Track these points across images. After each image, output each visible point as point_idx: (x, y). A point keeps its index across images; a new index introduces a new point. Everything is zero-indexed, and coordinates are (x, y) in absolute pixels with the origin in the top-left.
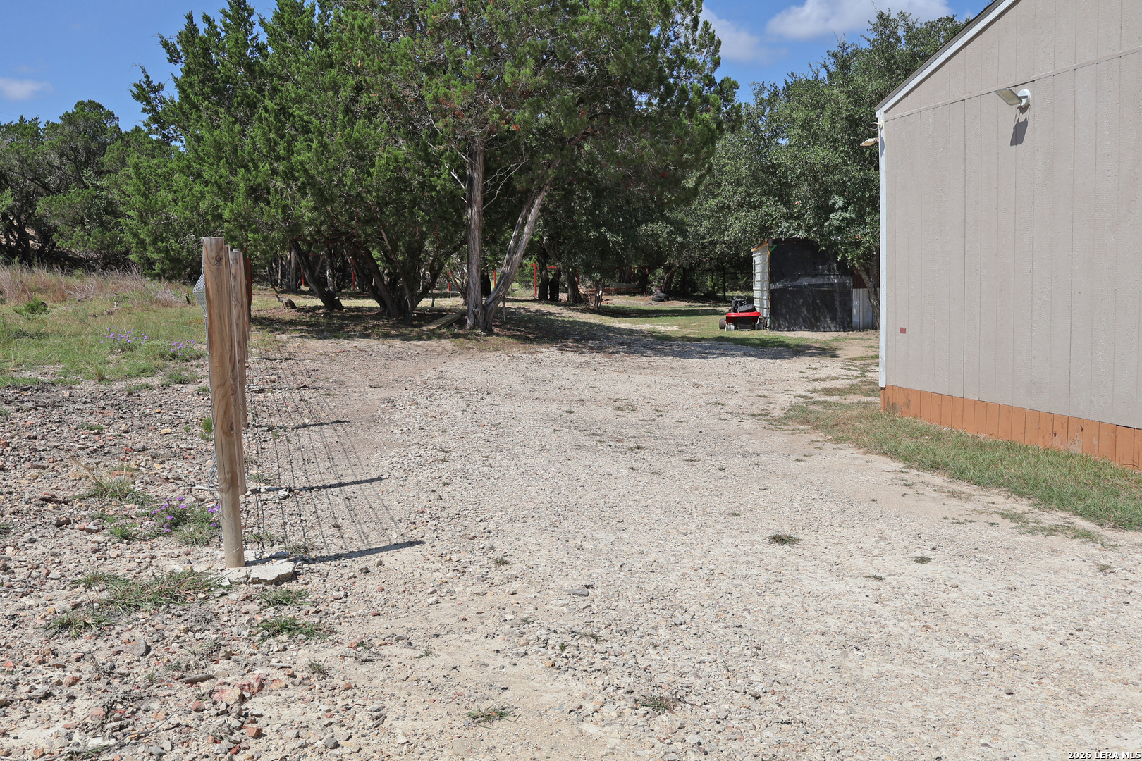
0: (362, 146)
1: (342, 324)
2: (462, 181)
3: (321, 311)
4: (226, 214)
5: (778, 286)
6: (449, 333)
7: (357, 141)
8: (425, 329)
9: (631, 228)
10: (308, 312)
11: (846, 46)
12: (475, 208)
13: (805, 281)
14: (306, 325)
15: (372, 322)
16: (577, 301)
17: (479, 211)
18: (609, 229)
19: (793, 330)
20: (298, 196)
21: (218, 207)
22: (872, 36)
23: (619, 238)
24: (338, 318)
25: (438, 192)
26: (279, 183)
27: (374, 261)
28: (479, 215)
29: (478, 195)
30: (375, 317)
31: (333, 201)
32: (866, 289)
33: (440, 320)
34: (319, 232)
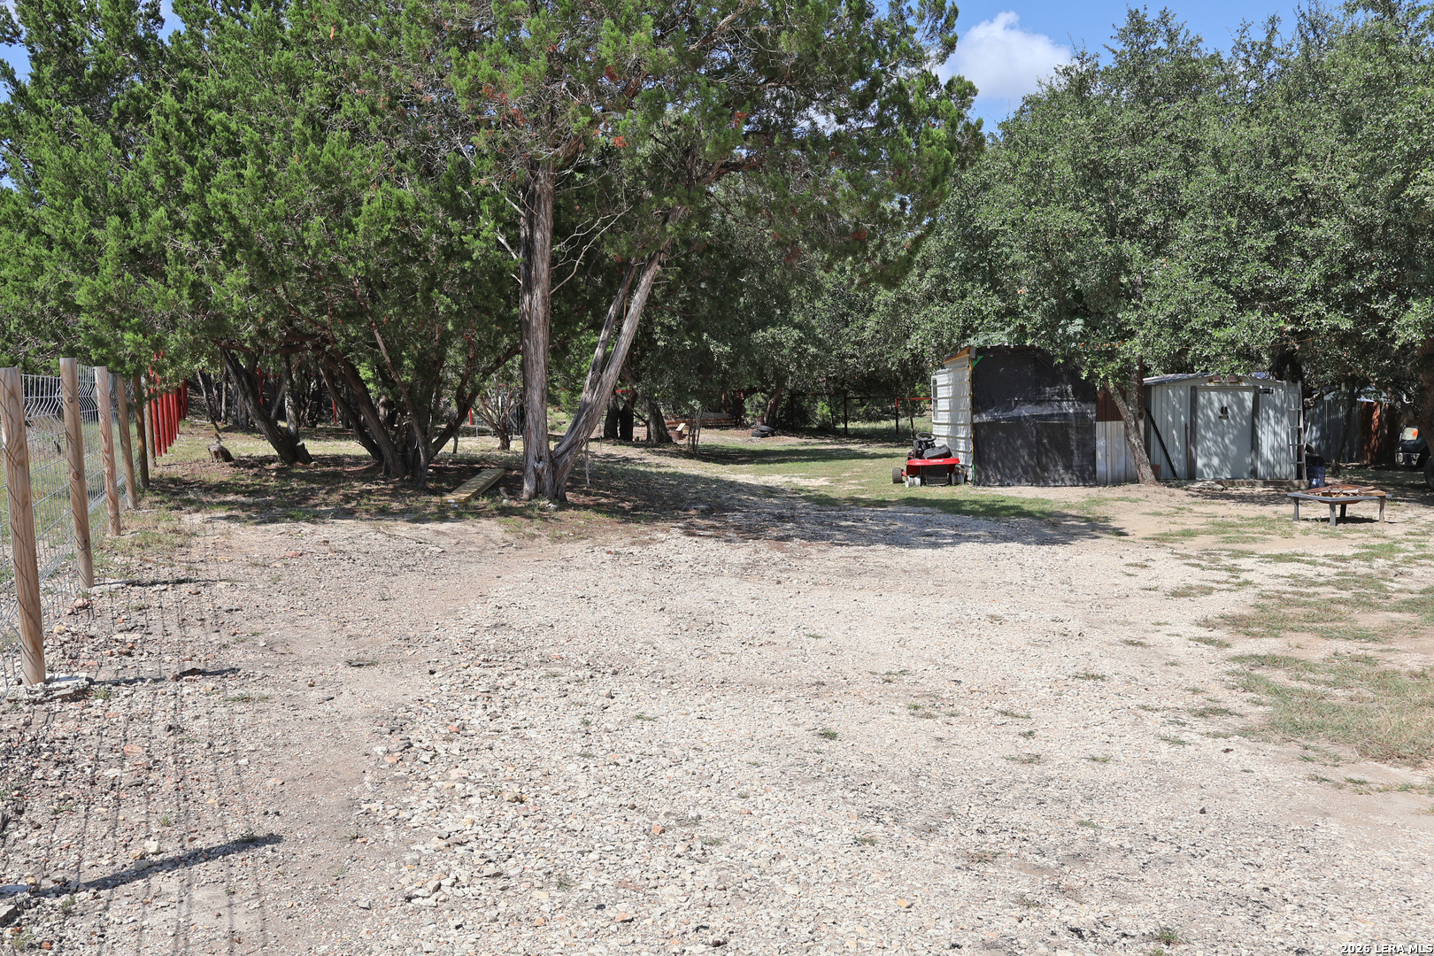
0: (338, 177)
1: (305, 490)
2: (512, 247)
3: (274, 465)
4: (81, 297)
5: (985, 418)
6: (492, 506)
7: (328, 169)
8: (450, 498)
9: (742, 333)
10: (251, 467)
11: (1087, 57)
12: (538, 293)
13: (1025, 411)
14: (243, 493)
15: (359, 486)
16: (661, 440)
17: (544, 297)
18: (711, 336)
19: (1008, 485)
20: (222, 267)
21: (67, 285)
22: (1119, 47)
23: (727, 349)
24: (301, 477)
25: (476, 262)
26: (186, 244)
27: (362, 384)
28: (544, 304)
29: (542, 269)
30: (365, 477)
31: (284, 275)
32: (1122, 424)
33: (473, 481)
34: (263, 333)
